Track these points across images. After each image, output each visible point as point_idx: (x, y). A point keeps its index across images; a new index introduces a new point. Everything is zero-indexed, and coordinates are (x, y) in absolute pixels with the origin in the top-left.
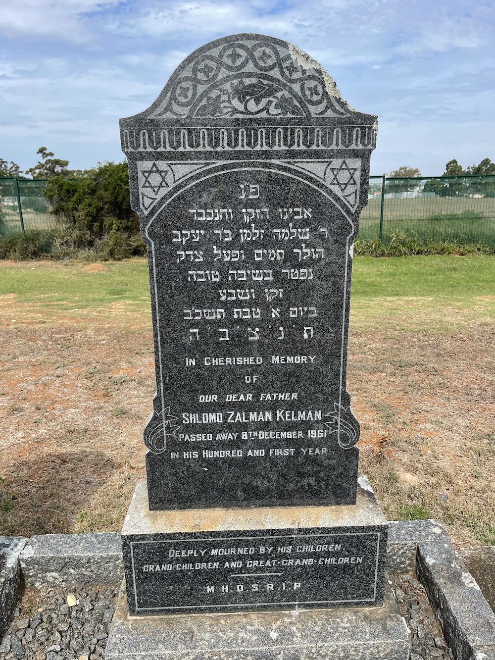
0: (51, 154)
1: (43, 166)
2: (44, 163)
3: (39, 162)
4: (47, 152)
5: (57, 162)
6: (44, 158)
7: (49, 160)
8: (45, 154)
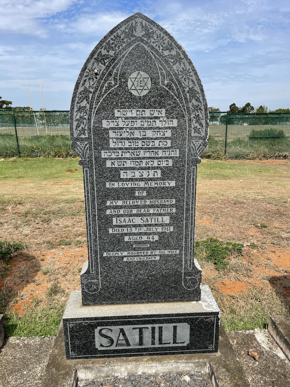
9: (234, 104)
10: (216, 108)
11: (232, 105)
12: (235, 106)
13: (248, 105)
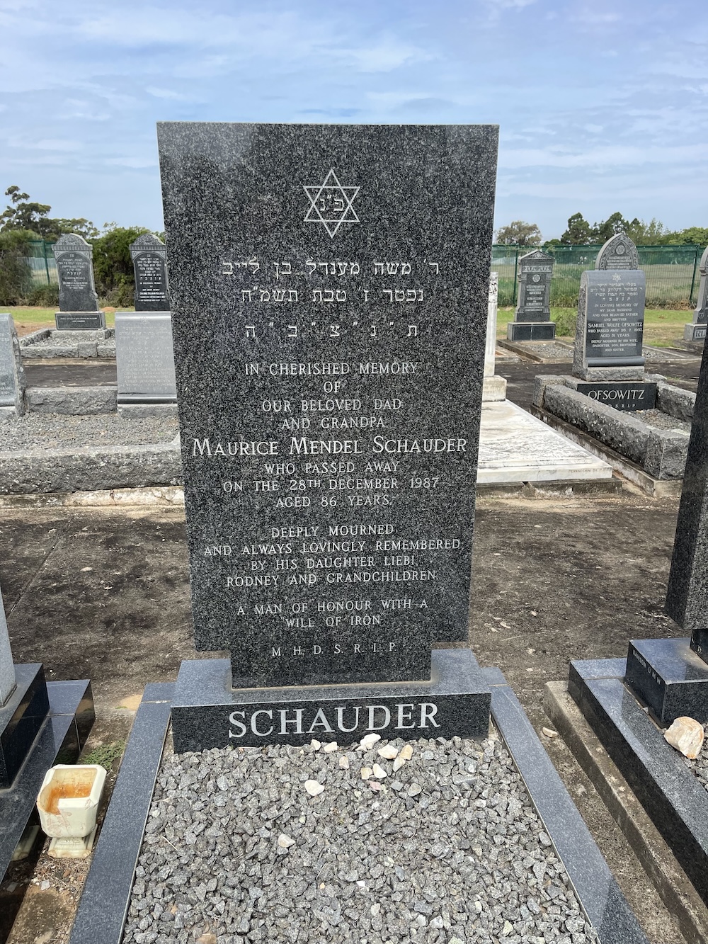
0: (26, 196)
1: (14, 212)
2: (15, 208)
3: (8, 207)
4: (20, 193)
5: (35, 207)
6: (14, 201)
7: (23, 204)
8: (16, 195)
9: (579, 216)
10: (531, 224)
11: (573, 218)
12: (582, 221)
13: (616, 217)
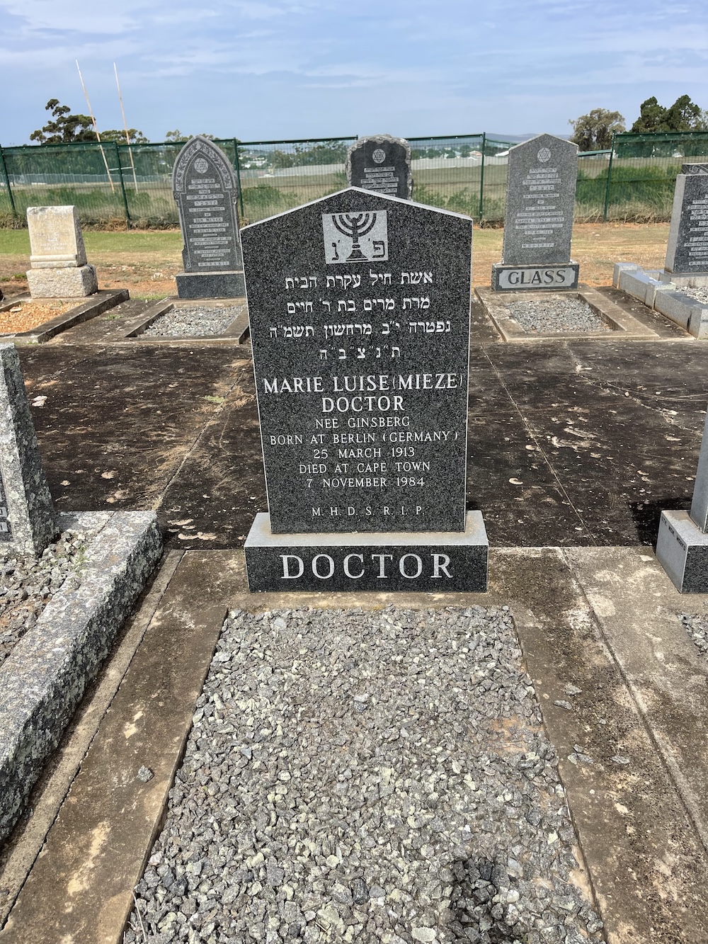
0: (67, 109)
1: (55, 126)
2: (56, 122)
3: (50, 122)
4: (60, 105)
5: (75, 120)
6: (55, 114)
7: (62, 117)
8: (56, 109)
9: (653, 101)
10: (612, 111)
11: (647, 103)
12: (656, 105)
13: (684, 101)
